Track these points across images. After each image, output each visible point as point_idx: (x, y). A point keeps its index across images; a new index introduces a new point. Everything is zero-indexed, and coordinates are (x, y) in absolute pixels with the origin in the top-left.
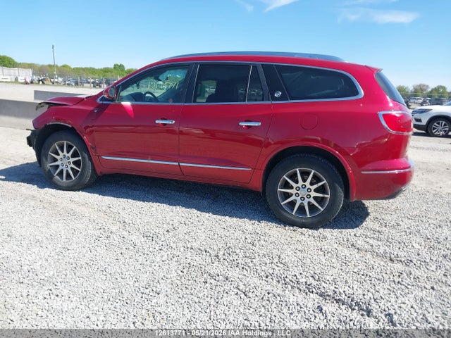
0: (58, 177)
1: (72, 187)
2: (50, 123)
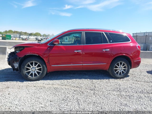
0: (30, 76)
1: (38, 79)
2: (28, 55)
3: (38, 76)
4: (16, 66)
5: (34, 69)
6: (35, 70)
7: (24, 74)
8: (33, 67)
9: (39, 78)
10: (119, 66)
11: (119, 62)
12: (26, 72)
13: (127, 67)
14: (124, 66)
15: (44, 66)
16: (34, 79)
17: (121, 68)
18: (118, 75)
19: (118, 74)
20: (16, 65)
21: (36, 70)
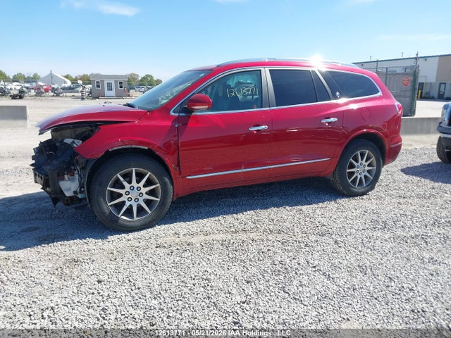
3: (150, 212)
4: (69, 189)
5: (134, 193)
6: (139, 197)
7: (104, 213)
8: (132, 188)
9: (154, 220)
10: (357, 161)
11: (359, 152)
12: (111, 206)
13: (375, 163)
14: (368, 162)
15: (167, 180)
16: (137, 224)
17: (361, 168)
18: (357, 188)
19: (355, 185)
20: (70, 186)
21: (141, 194)
